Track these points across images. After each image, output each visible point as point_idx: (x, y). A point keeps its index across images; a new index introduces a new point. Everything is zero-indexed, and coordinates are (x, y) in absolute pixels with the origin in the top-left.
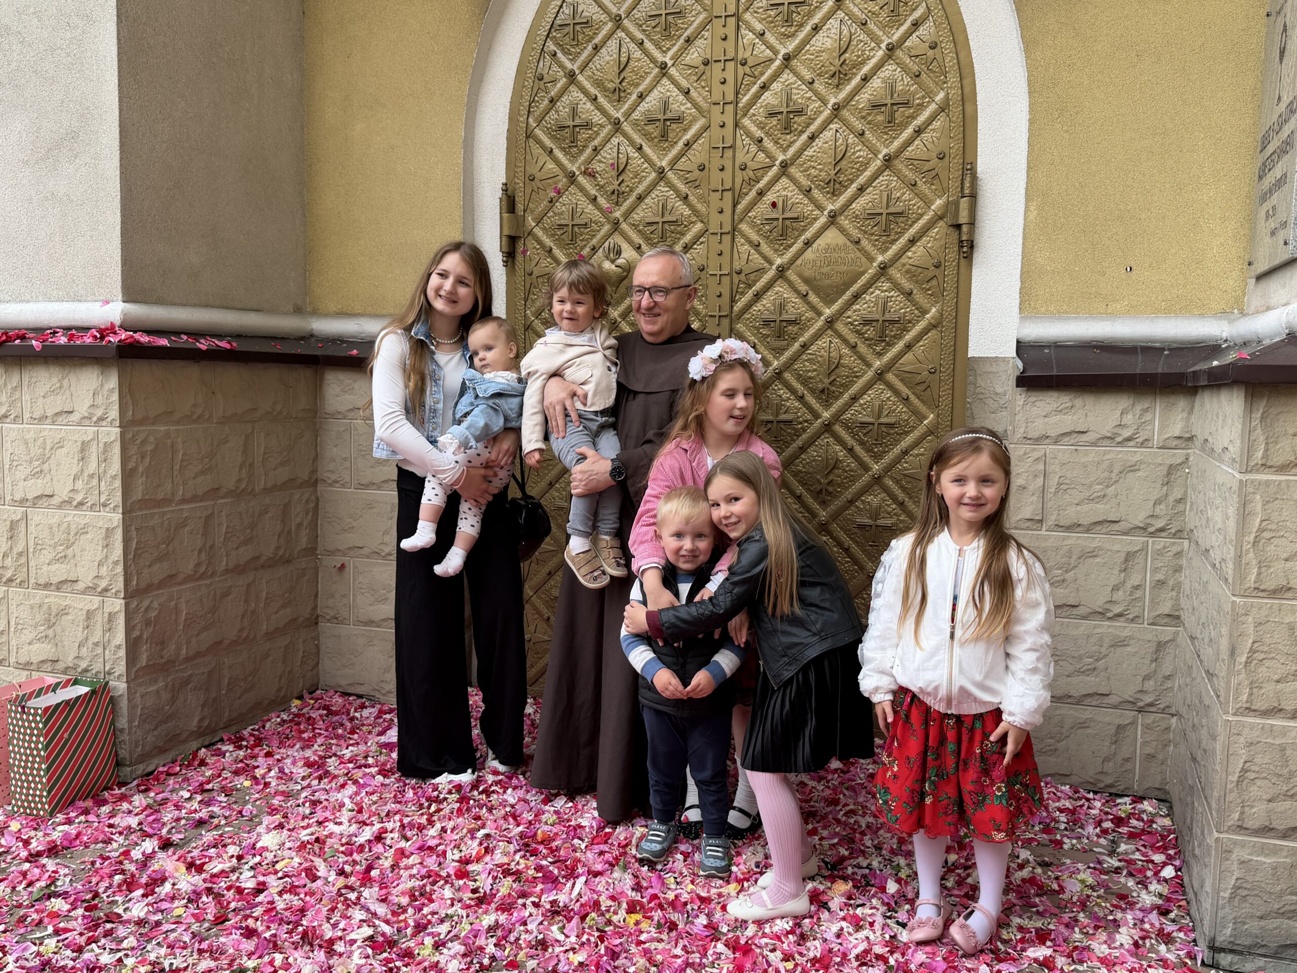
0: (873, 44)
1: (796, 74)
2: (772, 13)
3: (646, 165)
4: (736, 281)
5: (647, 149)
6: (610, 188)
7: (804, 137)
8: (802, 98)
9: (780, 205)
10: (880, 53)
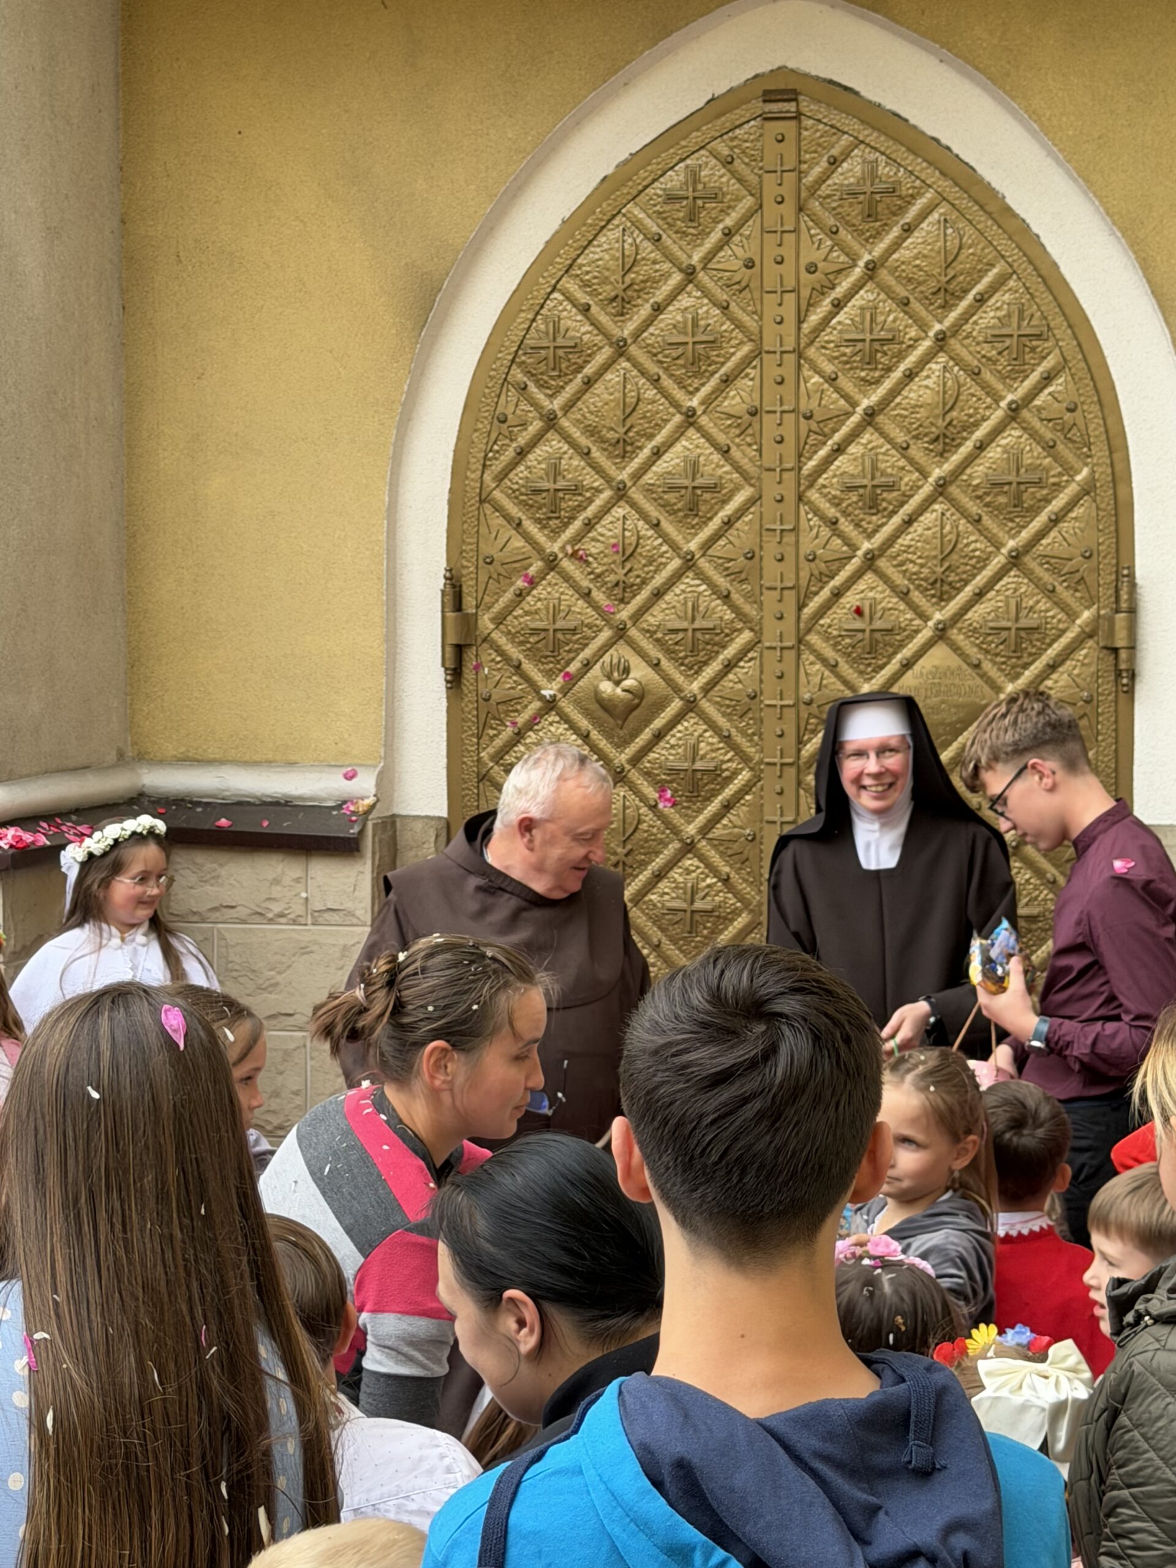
0: (989, 400)
1: (883, 434)
2: (848, 350)
3: (665, 548)
4: (804, 715)
5: (667, 526)
6: (611, 578)
7: (896, 520)
8: (893, 467)
9: (867, 611)
10: (999, 413)
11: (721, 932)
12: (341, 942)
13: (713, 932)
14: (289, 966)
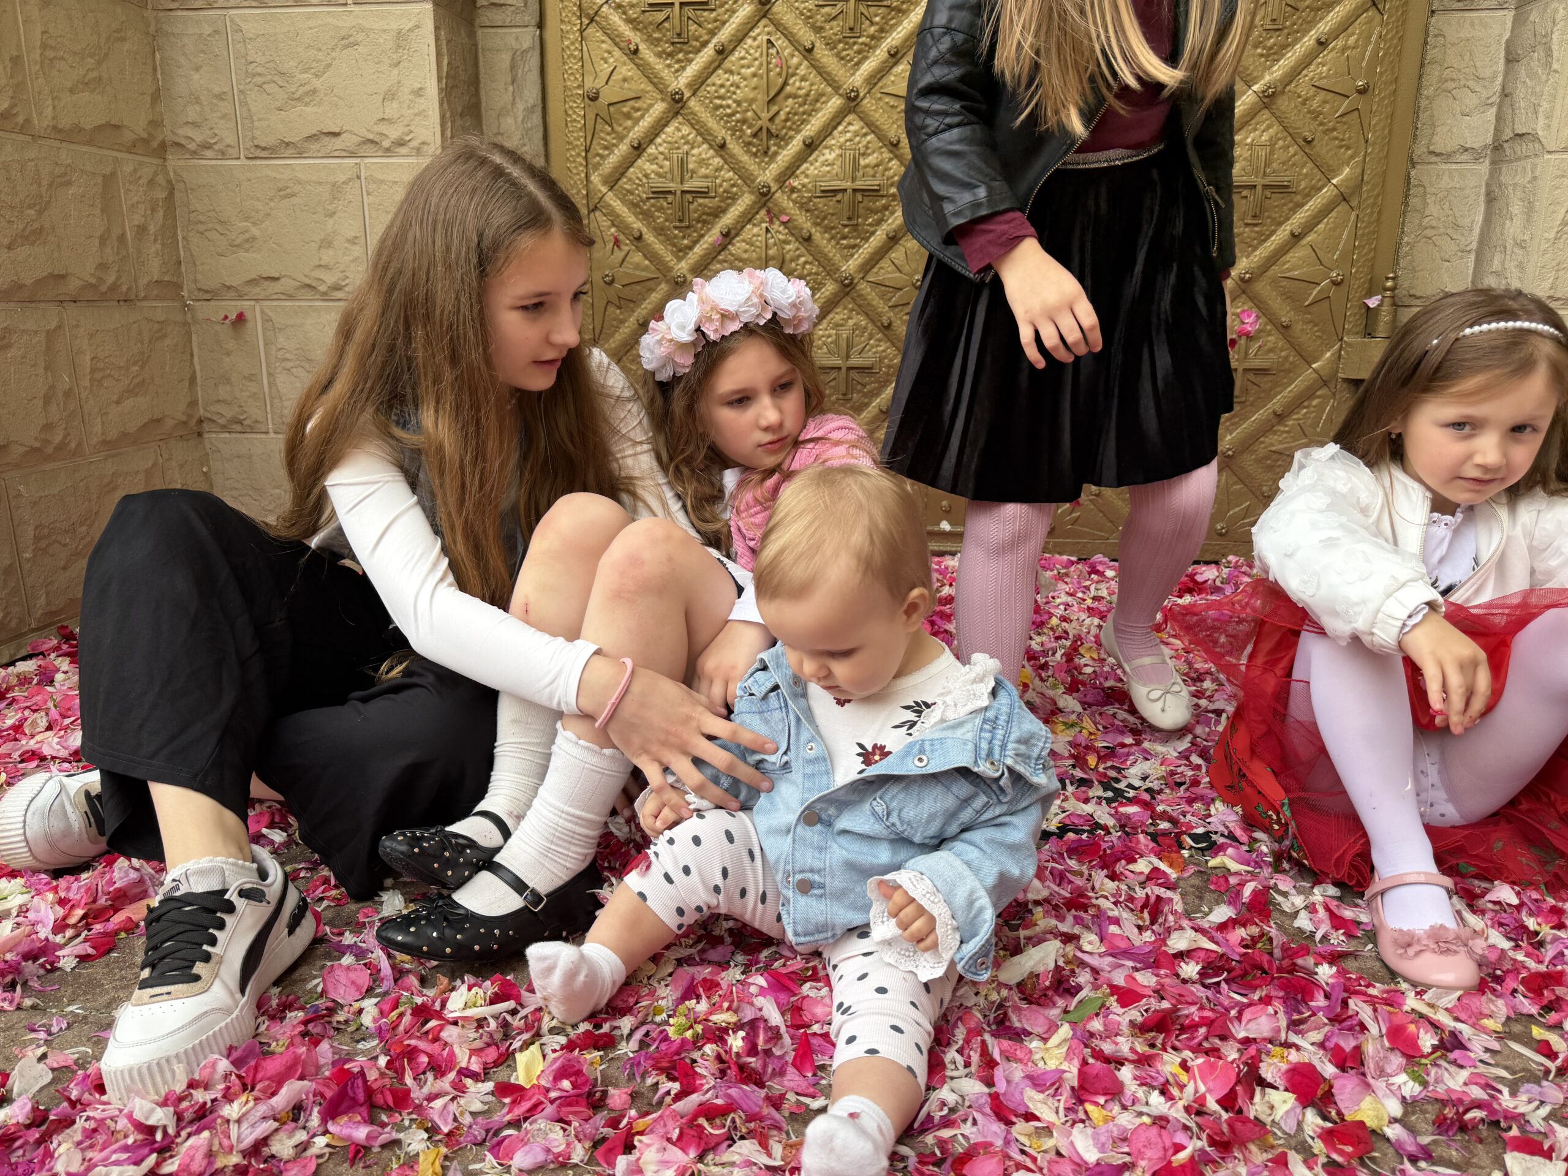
11: (893, 27)
12: (394, 26)
13: (882, 30)
14: (330, 65)
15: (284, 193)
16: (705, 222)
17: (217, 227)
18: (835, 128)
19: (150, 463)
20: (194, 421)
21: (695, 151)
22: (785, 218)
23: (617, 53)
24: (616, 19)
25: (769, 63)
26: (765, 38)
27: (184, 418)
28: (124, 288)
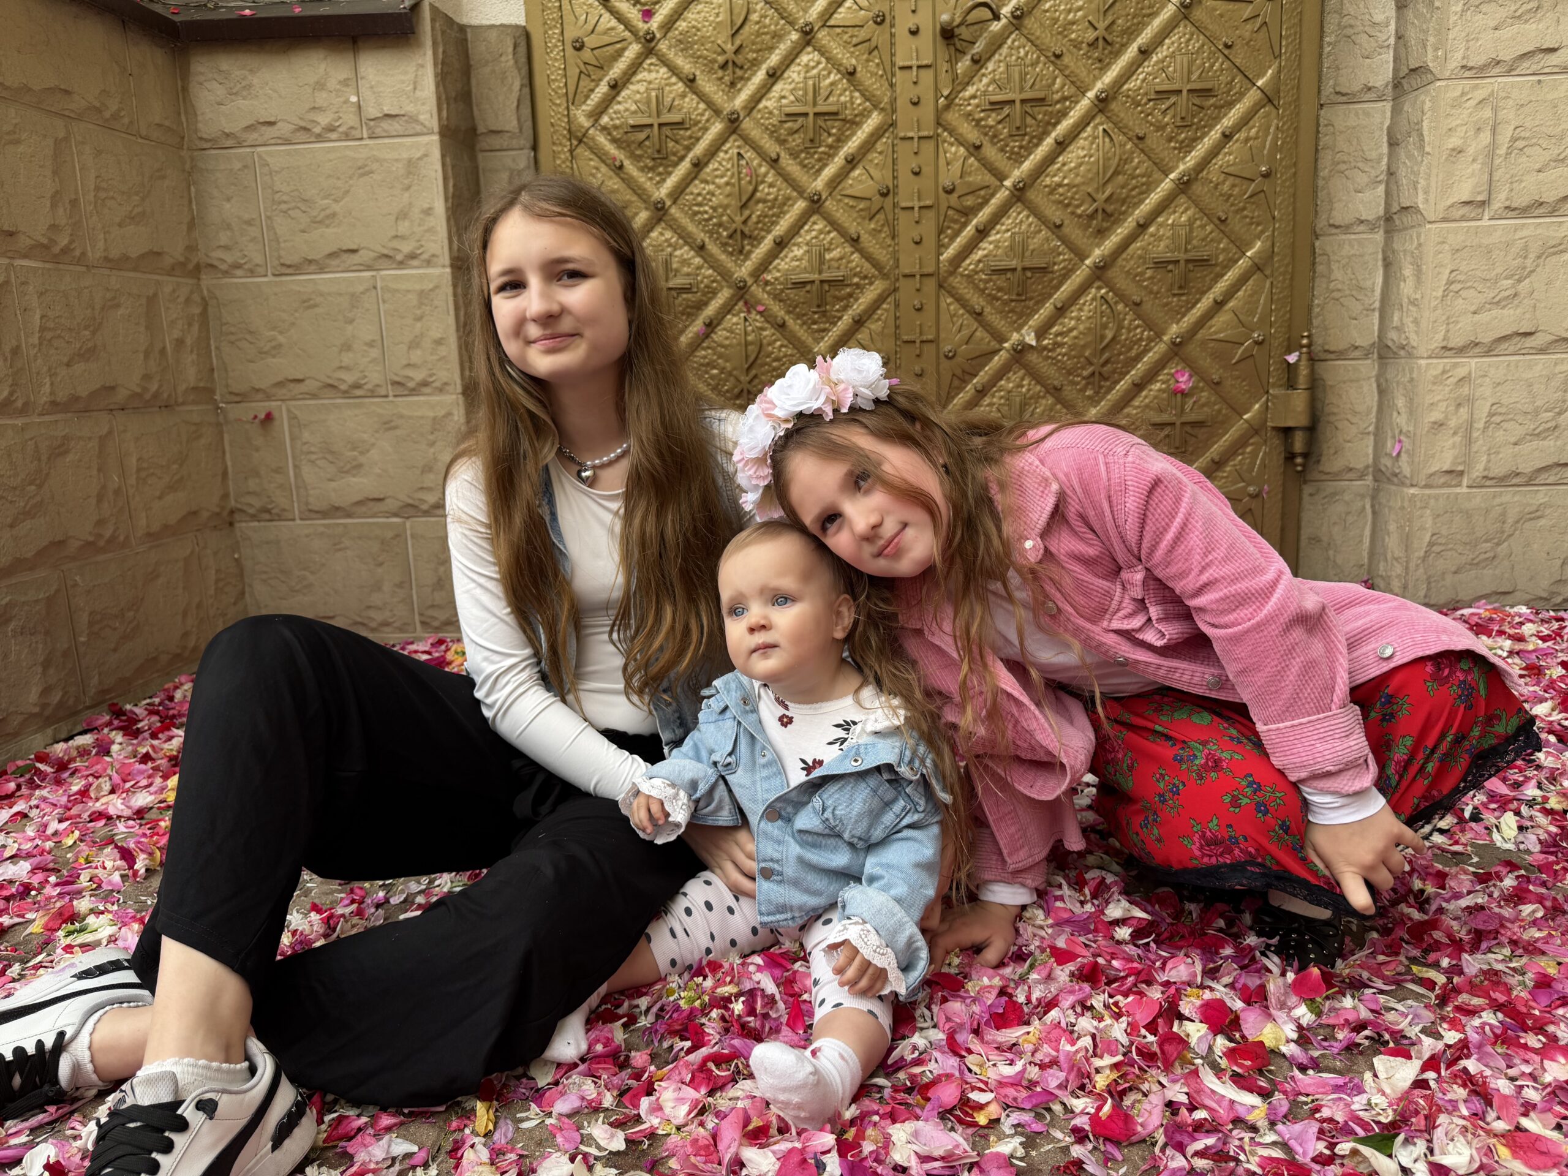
12: (405, 156)
13: (839, 140)
15: (308, 304)
16: (689, 315)
17: (248, 337)
18: (802, 227)
19: (188, 552)
20: (225, 513)
21: (678, 253)
22: (761, 308)
23: (604, 169)
24: (602, 139)
25: (739, 173)
26: (736, 151)
27: (217, 510)
28: (165, 395)
